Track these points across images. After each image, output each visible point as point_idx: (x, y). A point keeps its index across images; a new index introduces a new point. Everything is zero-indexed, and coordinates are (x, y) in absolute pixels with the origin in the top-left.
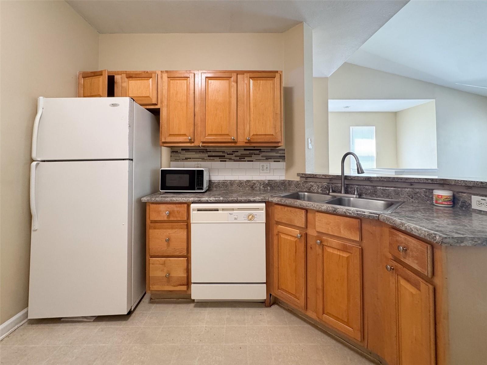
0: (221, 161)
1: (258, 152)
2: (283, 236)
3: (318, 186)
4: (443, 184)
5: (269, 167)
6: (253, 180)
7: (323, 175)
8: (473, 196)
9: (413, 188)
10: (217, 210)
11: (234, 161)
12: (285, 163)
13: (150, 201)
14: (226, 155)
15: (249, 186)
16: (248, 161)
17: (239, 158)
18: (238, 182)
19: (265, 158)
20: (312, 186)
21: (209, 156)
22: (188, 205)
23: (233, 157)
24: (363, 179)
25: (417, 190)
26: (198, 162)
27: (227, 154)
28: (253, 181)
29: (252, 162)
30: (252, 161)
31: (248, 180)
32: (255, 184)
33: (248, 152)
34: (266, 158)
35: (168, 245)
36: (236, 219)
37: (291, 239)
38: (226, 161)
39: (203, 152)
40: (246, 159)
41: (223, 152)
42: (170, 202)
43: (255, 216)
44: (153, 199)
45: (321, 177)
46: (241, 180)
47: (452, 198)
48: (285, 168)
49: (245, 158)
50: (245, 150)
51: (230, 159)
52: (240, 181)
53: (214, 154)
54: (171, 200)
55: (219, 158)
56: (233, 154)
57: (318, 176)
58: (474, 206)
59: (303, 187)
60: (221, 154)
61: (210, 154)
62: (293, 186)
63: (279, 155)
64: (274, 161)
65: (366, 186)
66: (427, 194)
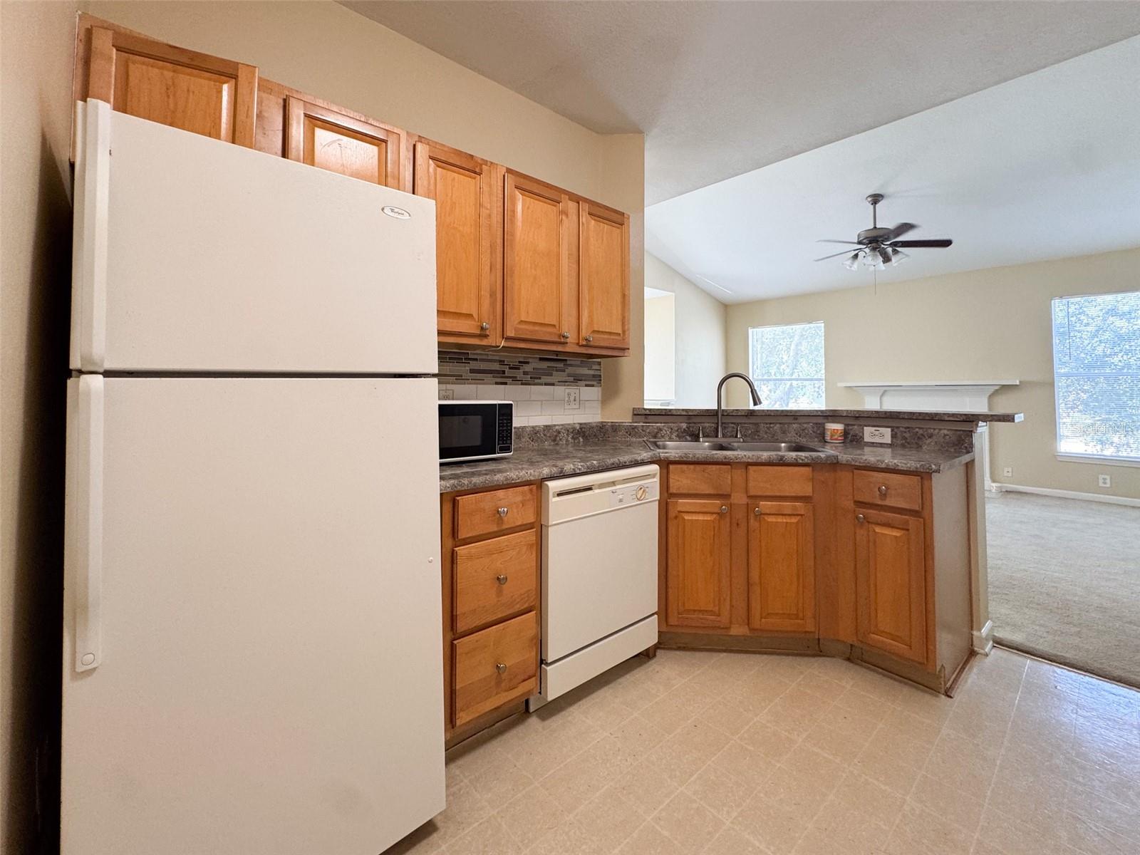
0: (497, 383)
1: (560, 365)
2: (687, 517)
3: (672, 429)
4: (833, 416)
5: (577, 399)
6: (555, 425)
7: (683, 410)
8: (865, 428)
9: (800, 424)
10: (589, 489)
11: (522, 384)
12: (600, 388)
13: (459, 487)
14: (506, 370)
15: (550, 437)
16: (546, 384)
17: (531, 378)
18: (530, 431)
19: (572, 379)
20: (661, 430)
21: (472, 371)
22: (538, 485)
23: (519, 374)
24: (743, 414)
25: (805, 425)
26: (448, 385)
27: (510, 368)
28: (557, 427)
29: (552, 387)
30: (553, 384)
31: (546, 426)
32: (559, 432)
33: (545, 365)
34: (574, 379)
35: (500, 593)
36: (621, 501)
37: (706, 519)
38: (506, 384)
39: (459, 360)
40: (545, 379)
41: (501, 362)
42: (505, 483)
43: (647, 490)
44: (466, 482)
45: (679, 414)
46: (536, 426)
47: (843, 431)
48: (600, 399)
49: (540, 378)
50: (541, 359)
51: (515, 379)
52: (533, 427)
53: (483, 366)
54: (507, 479)
55: (493, 377)
56: (519, 369)
57: (675, 413)
58: (867, 438)
59: (644, 433)
60: (496, 366)
61: (474, 365)
62: (623, 432)
63: (592, 372)
64: (586, 386)
65: (745, 423)
66: (815, 429)
